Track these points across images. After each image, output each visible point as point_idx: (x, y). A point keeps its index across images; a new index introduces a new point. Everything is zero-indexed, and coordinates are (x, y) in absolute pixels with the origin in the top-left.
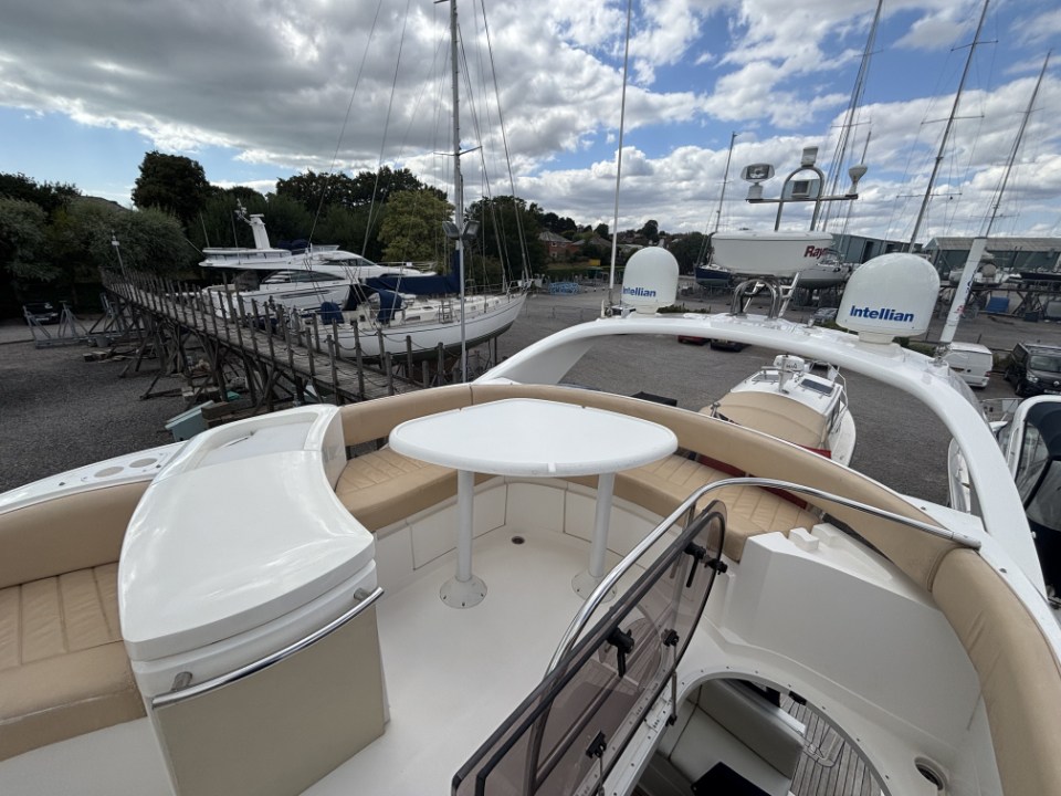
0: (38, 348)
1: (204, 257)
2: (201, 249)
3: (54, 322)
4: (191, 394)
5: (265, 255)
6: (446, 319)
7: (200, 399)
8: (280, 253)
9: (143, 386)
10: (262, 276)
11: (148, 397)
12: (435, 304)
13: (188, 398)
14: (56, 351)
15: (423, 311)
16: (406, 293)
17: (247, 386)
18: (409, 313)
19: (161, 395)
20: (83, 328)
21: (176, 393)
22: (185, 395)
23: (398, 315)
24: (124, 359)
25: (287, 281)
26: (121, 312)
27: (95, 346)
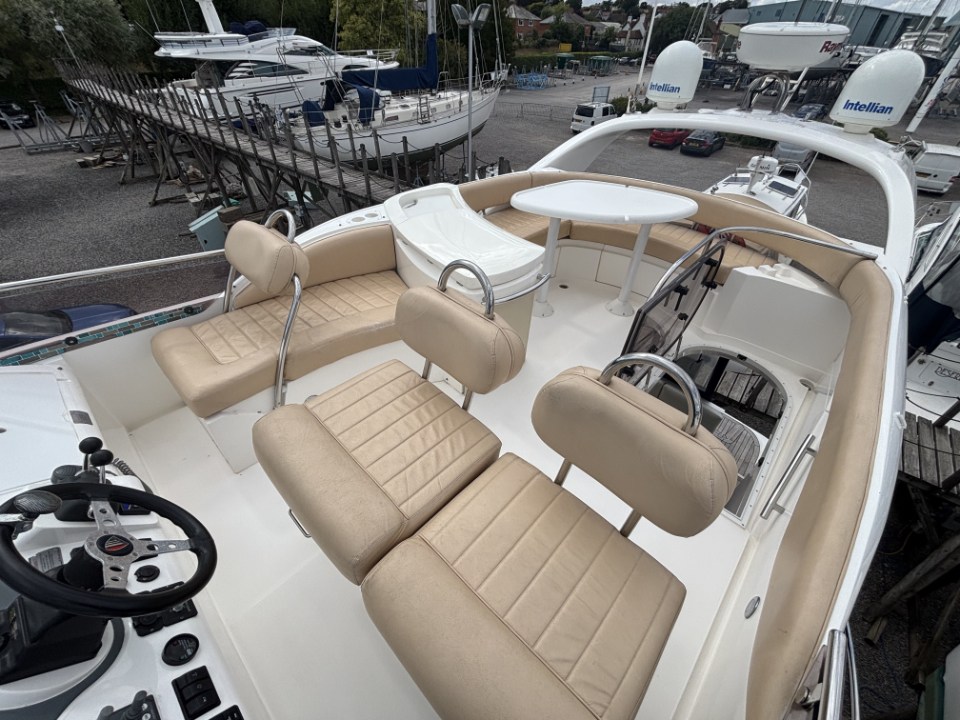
0: (30, 154)
1: (157, 45)
2: (153, 35)
3: (29, 124)
4: (197, 200)
5: (222, 41)
6: (424, 118)
7: (208, 205)
8: (237, 39)
9: (147, 194)
10: (224, 69)
11: (155, 203)
12: (411, 101)
13: (195, 204)
14: (47, 158)
15: (400, 110)
16: (382, 89)
17: (245, 192)
18: (389, 113)
19: (167, 201)
20: (62, 132)
21: (182, 200)
22: (192, 201)
23: (378, 115)
24: (114, 165)
25: (251, 75)
26: (93, 114)
27: (81, 151)
